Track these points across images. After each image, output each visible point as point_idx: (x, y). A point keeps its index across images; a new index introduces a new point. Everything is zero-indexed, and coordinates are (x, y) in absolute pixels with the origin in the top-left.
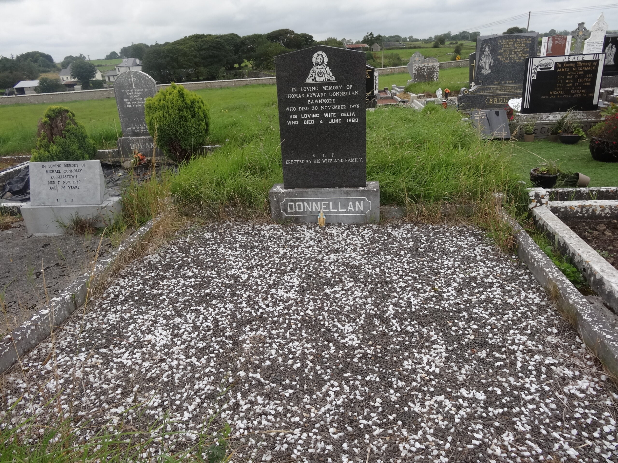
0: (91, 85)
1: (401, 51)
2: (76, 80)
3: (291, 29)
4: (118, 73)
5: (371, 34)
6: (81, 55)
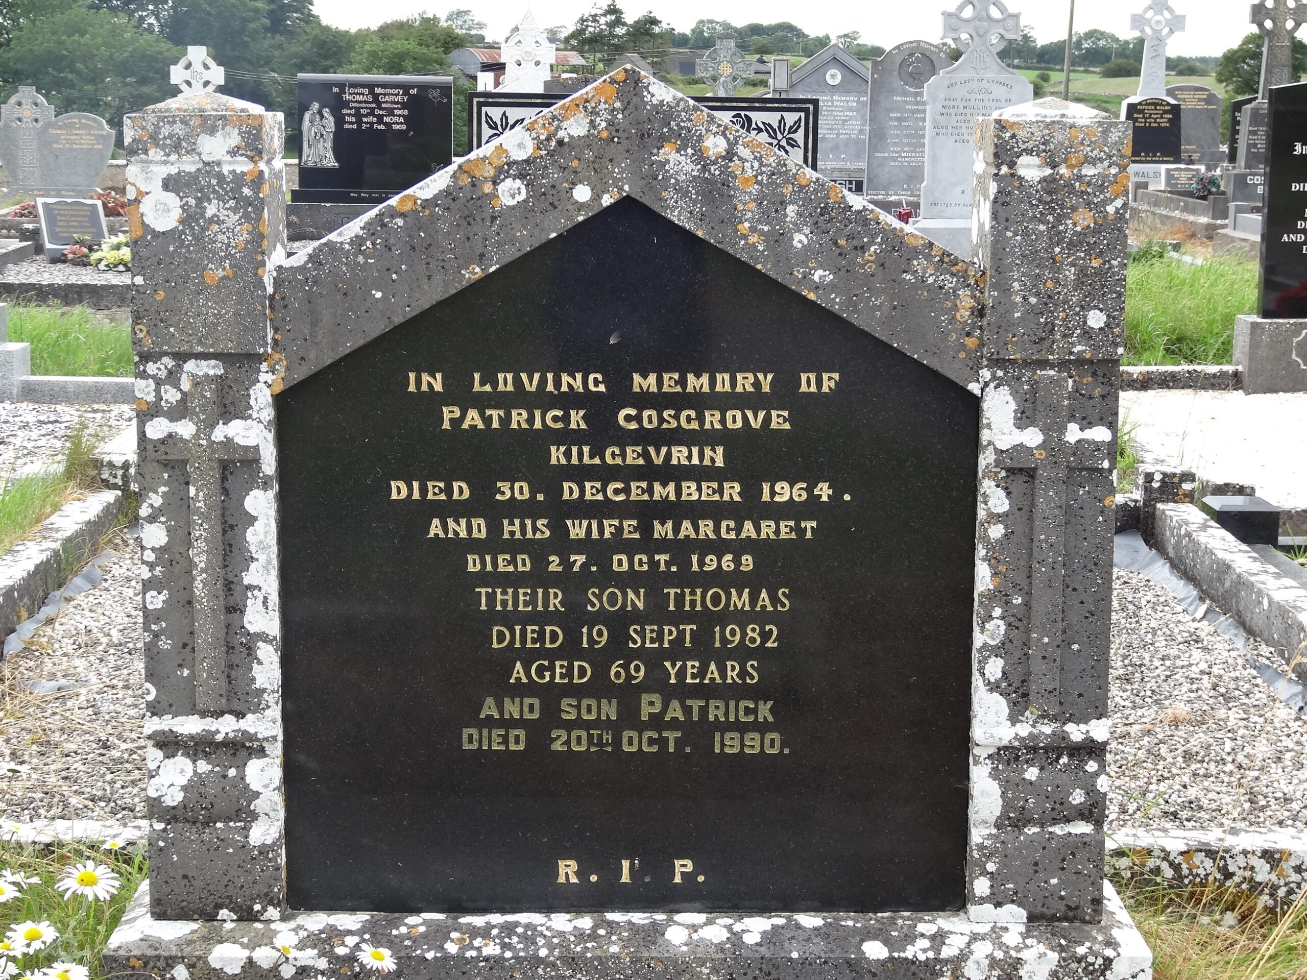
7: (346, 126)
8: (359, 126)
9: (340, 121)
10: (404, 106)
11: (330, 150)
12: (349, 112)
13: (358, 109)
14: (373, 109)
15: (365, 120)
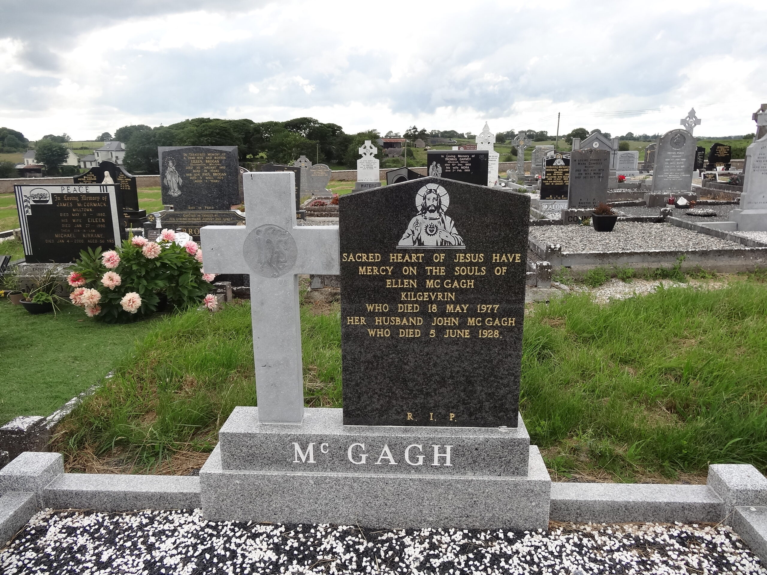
0: (60, 170)
2: (41, 164)
4: (97, 158)
5: (415, 128)
8: (452, 170)
9: (444, 169)
10: (469, 162)
12: (447, 165)
13: (451, 164)
14: (457, 163)
15: (454, 168)
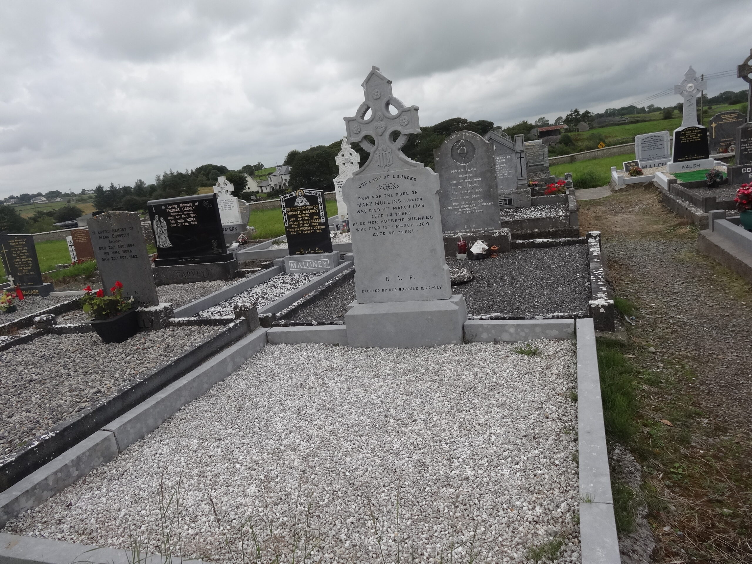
1: (617, 128)
3: (463, 117)
4: (270, 183)
5: (576, 111)
6: (259, 163)
7: (172, 225)
8: (177, 225)
9: (168, 224)
10: (194, 212)
11: (167, 238)
12: (171, 218)
13: (175, 216)
14: (181, 215)
15: (179, 221)
